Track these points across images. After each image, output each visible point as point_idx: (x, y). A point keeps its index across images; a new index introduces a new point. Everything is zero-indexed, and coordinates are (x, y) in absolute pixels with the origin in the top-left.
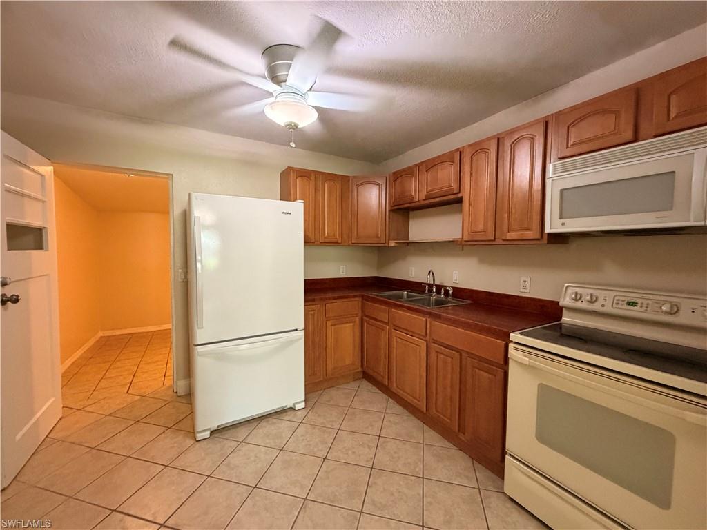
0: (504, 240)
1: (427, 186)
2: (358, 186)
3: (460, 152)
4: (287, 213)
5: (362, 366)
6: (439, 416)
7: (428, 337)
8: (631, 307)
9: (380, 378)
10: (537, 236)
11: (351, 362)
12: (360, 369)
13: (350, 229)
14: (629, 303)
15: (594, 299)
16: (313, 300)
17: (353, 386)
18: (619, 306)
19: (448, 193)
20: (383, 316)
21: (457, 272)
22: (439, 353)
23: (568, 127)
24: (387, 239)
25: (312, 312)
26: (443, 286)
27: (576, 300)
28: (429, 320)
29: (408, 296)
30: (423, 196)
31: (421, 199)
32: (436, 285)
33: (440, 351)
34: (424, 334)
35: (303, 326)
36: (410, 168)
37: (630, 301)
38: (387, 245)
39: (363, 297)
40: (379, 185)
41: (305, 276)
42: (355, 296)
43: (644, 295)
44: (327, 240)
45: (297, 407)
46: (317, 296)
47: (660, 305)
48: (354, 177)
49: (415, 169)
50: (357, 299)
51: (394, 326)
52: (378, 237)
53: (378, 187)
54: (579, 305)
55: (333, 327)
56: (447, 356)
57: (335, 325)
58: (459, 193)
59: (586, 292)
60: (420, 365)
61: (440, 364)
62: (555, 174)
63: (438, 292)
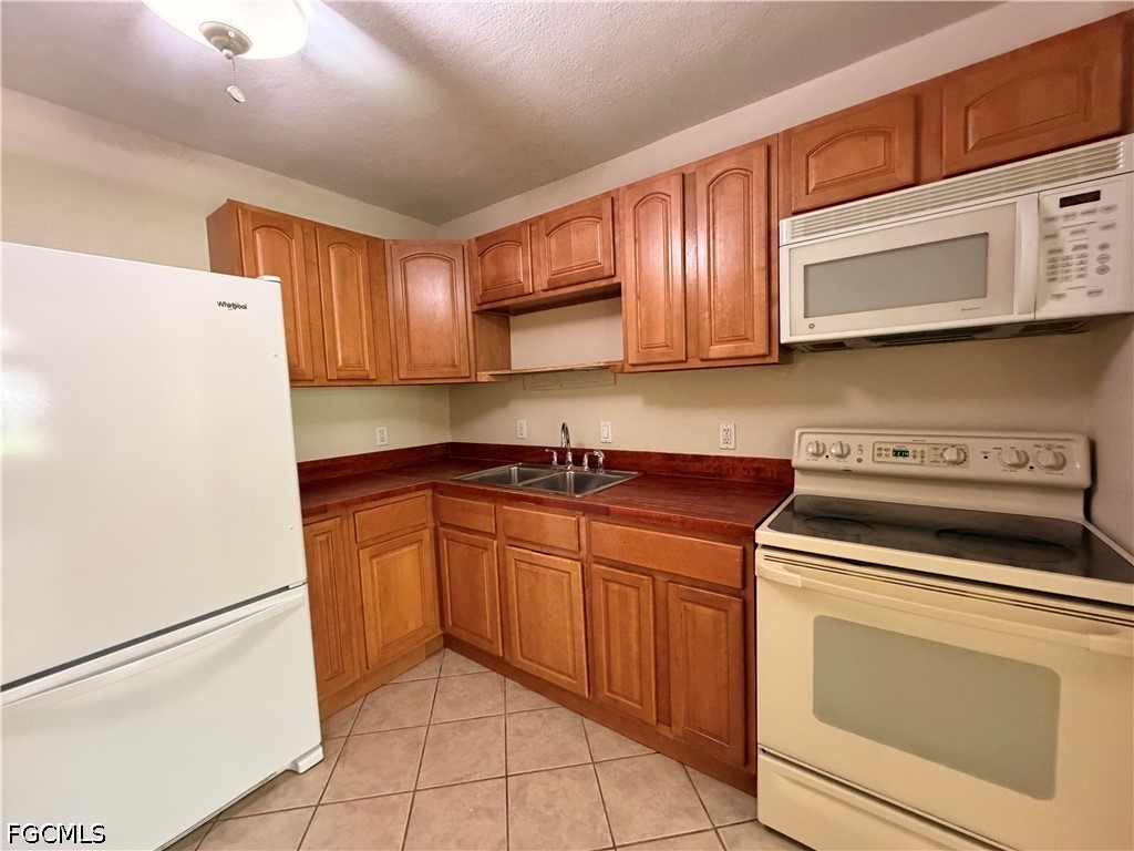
0: (703, 360)
1: (550, 262)
2: (404, 262)
3: (613, 198)
4: (235, 306)
5: (443, 624)
6: (616, 701)
7: (583, 554)
8: (900, 459)
9: (485, 646)
10: (763, 350)
11: (420, 624)
12: (440, 632)
13: (394, 350)
14: (896, 453)
15: (845, 452)
16: (324, 510)
17: (428, 669)
18: (882, 459)
19: (591, 277)
20: (484, 522)
21: (608, 423)
22: (608, 581)
23: (808, 157)
24: (473, 368)
25: (323, 538)
26: (586, 451)
27: (817, 455)
28: (583, 520)
29: (522, 477)
30: (541, 282)
31: (538, 288)
32: (572, 450)
33: (608, 577)
34: (575, 548)
35: (303, 575)
36: (513, 227)
37: (897, 449)
38: (473, 379)
39: (434, 486)
40: (450, 261)
41: (297, 456)
42: (418, 488)
43: (915, 438)
44: (343, 374)
45: (303, 766)
46: (333, 499)
47: (939, 452)
48: (396, 242)
49: (523, 231)
50: (422, 493)
51: (509, 538)
52: (454, 366)
53: (447, 264)
54: (821, 463)
55: (374, 561)
56: (627, 585)
57: (378, 555)
58: (614, 276)
59: (831, 441)
60: (572, 610)
61: (614, 601)
62: (793, 238)
63: (578, 461)
